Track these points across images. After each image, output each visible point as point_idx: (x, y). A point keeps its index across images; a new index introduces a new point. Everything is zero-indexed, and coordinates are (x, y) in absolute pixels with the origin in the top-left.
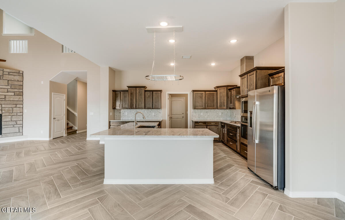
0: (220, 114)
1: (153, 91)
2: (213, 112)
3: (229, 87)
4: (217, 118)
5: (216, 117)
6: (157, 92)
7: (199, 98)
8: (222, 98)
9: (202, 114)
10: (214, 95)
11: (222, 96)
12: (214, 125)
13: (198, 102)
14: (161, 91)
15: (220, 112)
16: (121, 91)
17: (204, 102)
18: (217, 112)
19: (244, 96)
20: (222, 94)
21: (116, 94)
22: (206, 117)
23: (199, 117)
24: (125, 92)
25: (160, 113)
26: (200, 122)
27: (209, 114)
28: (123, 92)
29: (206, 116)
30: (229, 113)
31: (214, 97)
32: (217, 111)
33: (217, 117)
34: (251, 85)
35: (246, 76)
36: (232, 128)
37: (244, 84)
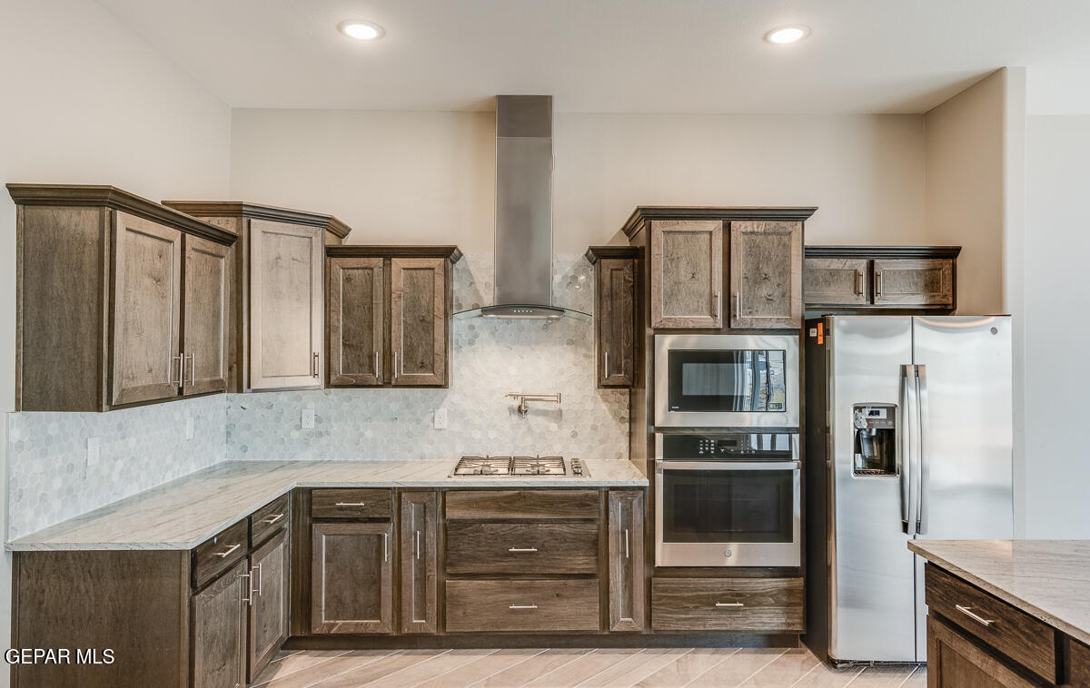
3: (326, 232)
4: (176, 467)
8: (285, 303)
11: (285, 287)
17: (174, 328)
19: (691, 325)
22: (115, 475)
27: (132, 443)
34: (757, 278)
35: (715, 226)
36: (530, 511)
37: (683, 263)
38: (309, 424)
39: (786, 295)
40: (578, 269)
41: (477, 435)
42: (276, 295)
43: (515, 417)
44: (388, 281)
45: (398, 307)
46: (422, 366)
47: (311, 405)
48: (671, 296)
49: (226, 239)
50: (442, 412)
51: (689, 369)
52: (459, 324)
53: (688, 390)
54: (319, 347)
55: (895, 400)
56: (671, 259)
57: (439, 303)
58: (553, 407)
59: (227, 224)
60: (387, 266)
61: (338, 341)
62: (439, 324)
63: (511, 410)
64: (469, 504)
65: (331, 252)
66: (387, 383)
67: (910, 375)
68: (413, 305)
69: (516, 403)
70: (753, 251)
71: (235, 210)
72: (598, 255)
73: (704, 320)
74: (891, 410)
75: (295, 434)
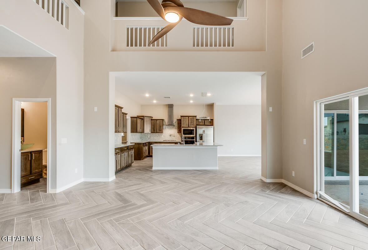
1: (124, 114)
34: (191, 122)
35: (187, 117)
38: (149, 137)
39: (194, 124)
40: (176, 121)
41: (166, 138)
42: (147, 124)
44: (157, 123)
45: (158, 125)
46: (160, 131)
48: (183, 124)
49: (142, 119)
50: (162, 136)
51: (185, 131)
52: (164, 127)
53: (185, 133)
54: (150, 129)
55: (202, 133)
56: (183, 121)
57: (162, 125)
58: (174, 135)
60: (157, 121)
61: (152, 128)
62: (162, 127)
65: (151, 120)
66: (157, 133)
67: (204, 131)
68: (159, 125)
69: (170, 135)
70: (191, 120)
71: (143, 116)
72: (178, 120)
73: (186, 126)
74: (202, 134)
75: (147, 138)
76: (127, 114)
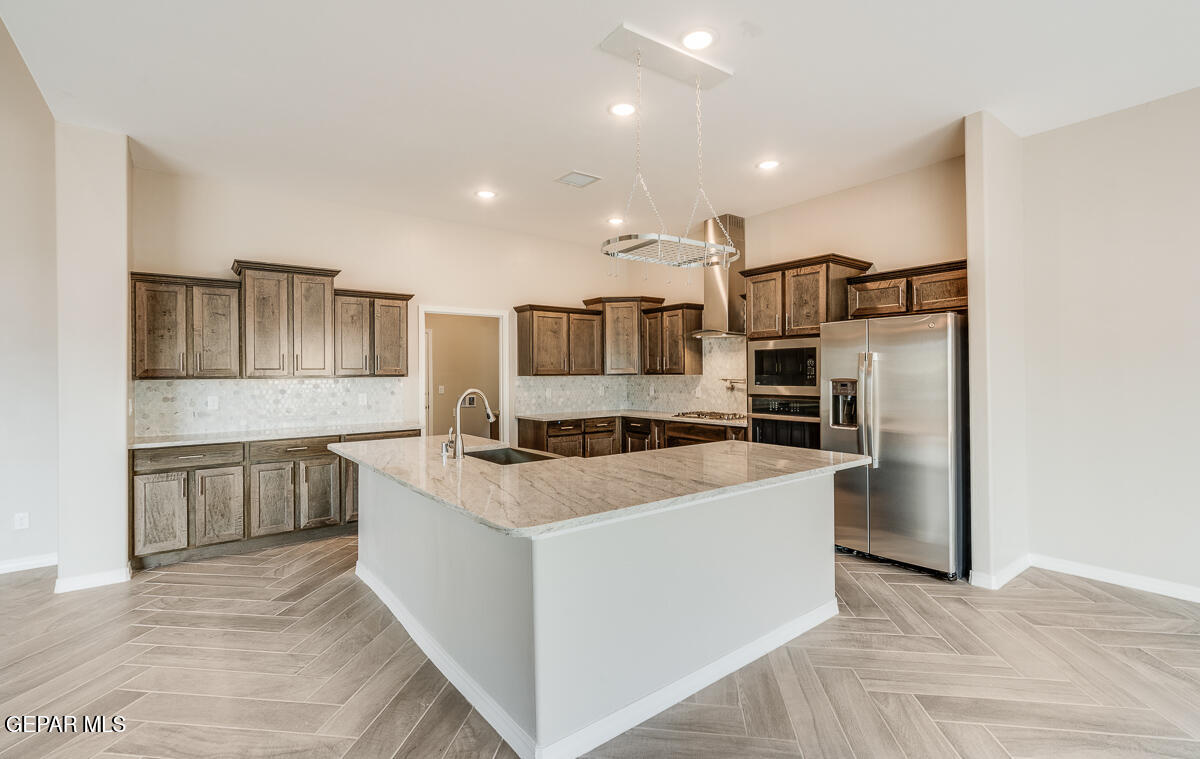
0: (601, 392)
1: (373, 296)
2: (581, 385)
3: (643, 303)
4: (593, 406)
5: (589, 402)
6: (390, 302)
7: (549, 333)
8: (621, 337)
9: (548, 393)
10: (593, 326)
11: (621, 330)
12: (602, 429)
13: (546, 351)
14: (407, 298)
15: (600, 385)
16: (191, 282)
17: (564, 349)
18: (593, 385)
19: (766, 335)
20: (620, 325)
21: (154, 297)
22: (560, 404)
23: (539, 404)
24: (217, 291)
25: (392, 393)
26: (564, 423)
27: (568, 393)
28: (207, 290)
29: (562, 400)
30: (624, 388)
31: (592, 334)
32: (592, 382)
33: (592, 402)
34: (800, 305)
35: (777, 275)
36: (697, 435)
37: (762, 299)
38: (652, 393)
41: (713, 401)
42: (618, 334)
43: (730, 392)
44: (662, 325)
45: (667, 336)
47: (653, 384)
48: (756, 320)
49: (598, 313)
50: (698, 389)
56: (756, 299)
57: (680, 332)
59: (599, 307)
60: (662, 317)
61: (647, 352)
62: (680, 342)
63: (728, 388)
64: (674, 429)
65: (642, 313)
66: (662, 372)
68: (672, 334)
69: (728, 384)
70: (799, 287)
71: (601, 300)
74: (853, 382)
75: (648, 398)
76: (412, 296)
